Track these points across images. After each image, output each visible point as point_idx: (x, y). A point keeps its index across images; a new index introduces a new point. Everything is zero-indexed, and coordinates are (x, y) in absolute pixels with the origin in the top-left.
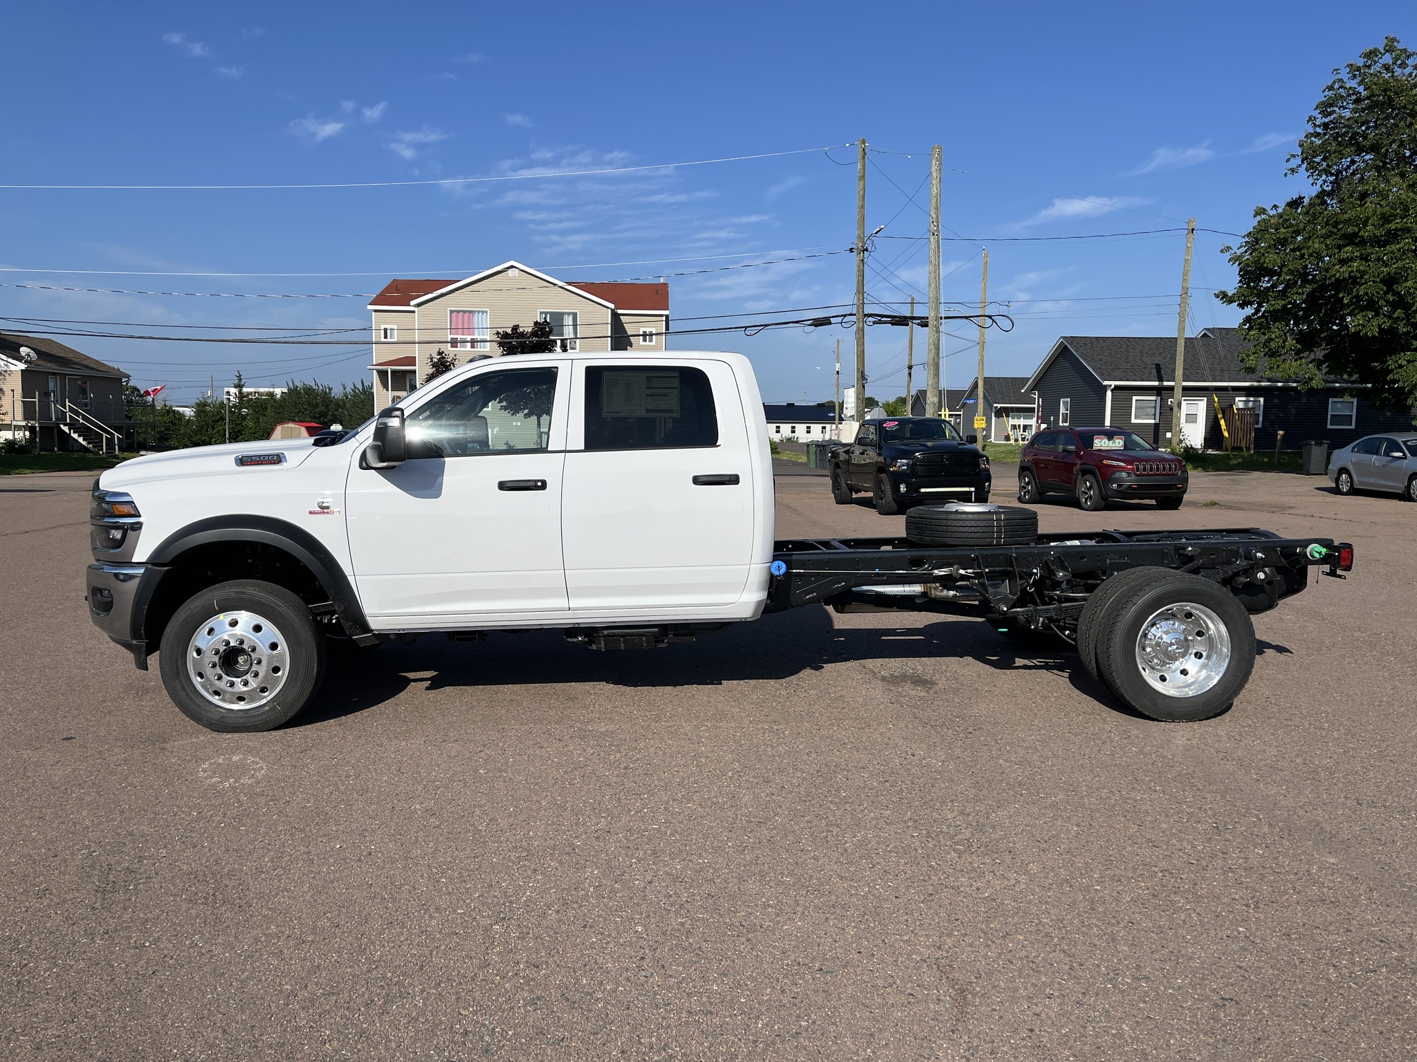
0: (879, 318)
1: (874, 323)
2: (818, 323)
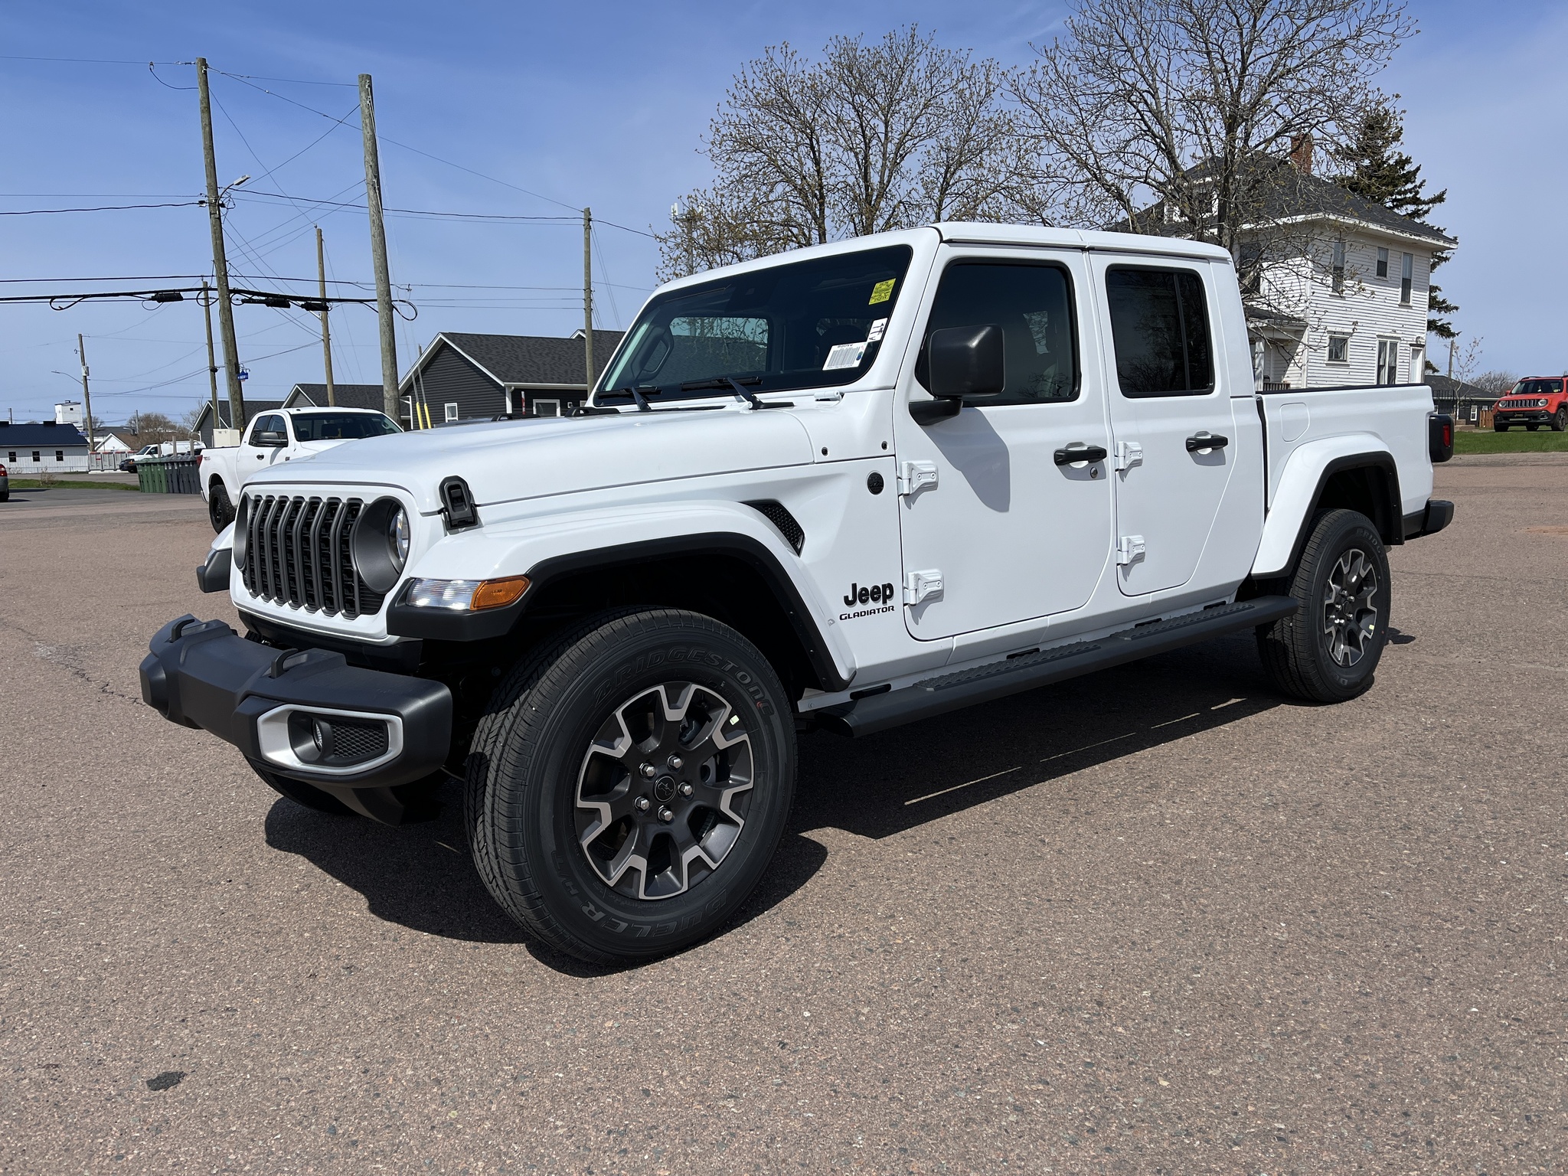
0: (250, 296)
1: (244, 301)
2: (163, 297)
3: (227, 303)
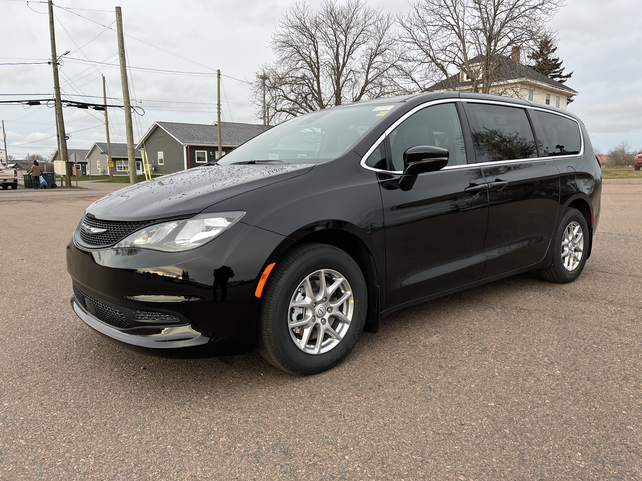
0: (70, 103)
1: (68, 105)
2: (32, 103)
3: (60, 106)
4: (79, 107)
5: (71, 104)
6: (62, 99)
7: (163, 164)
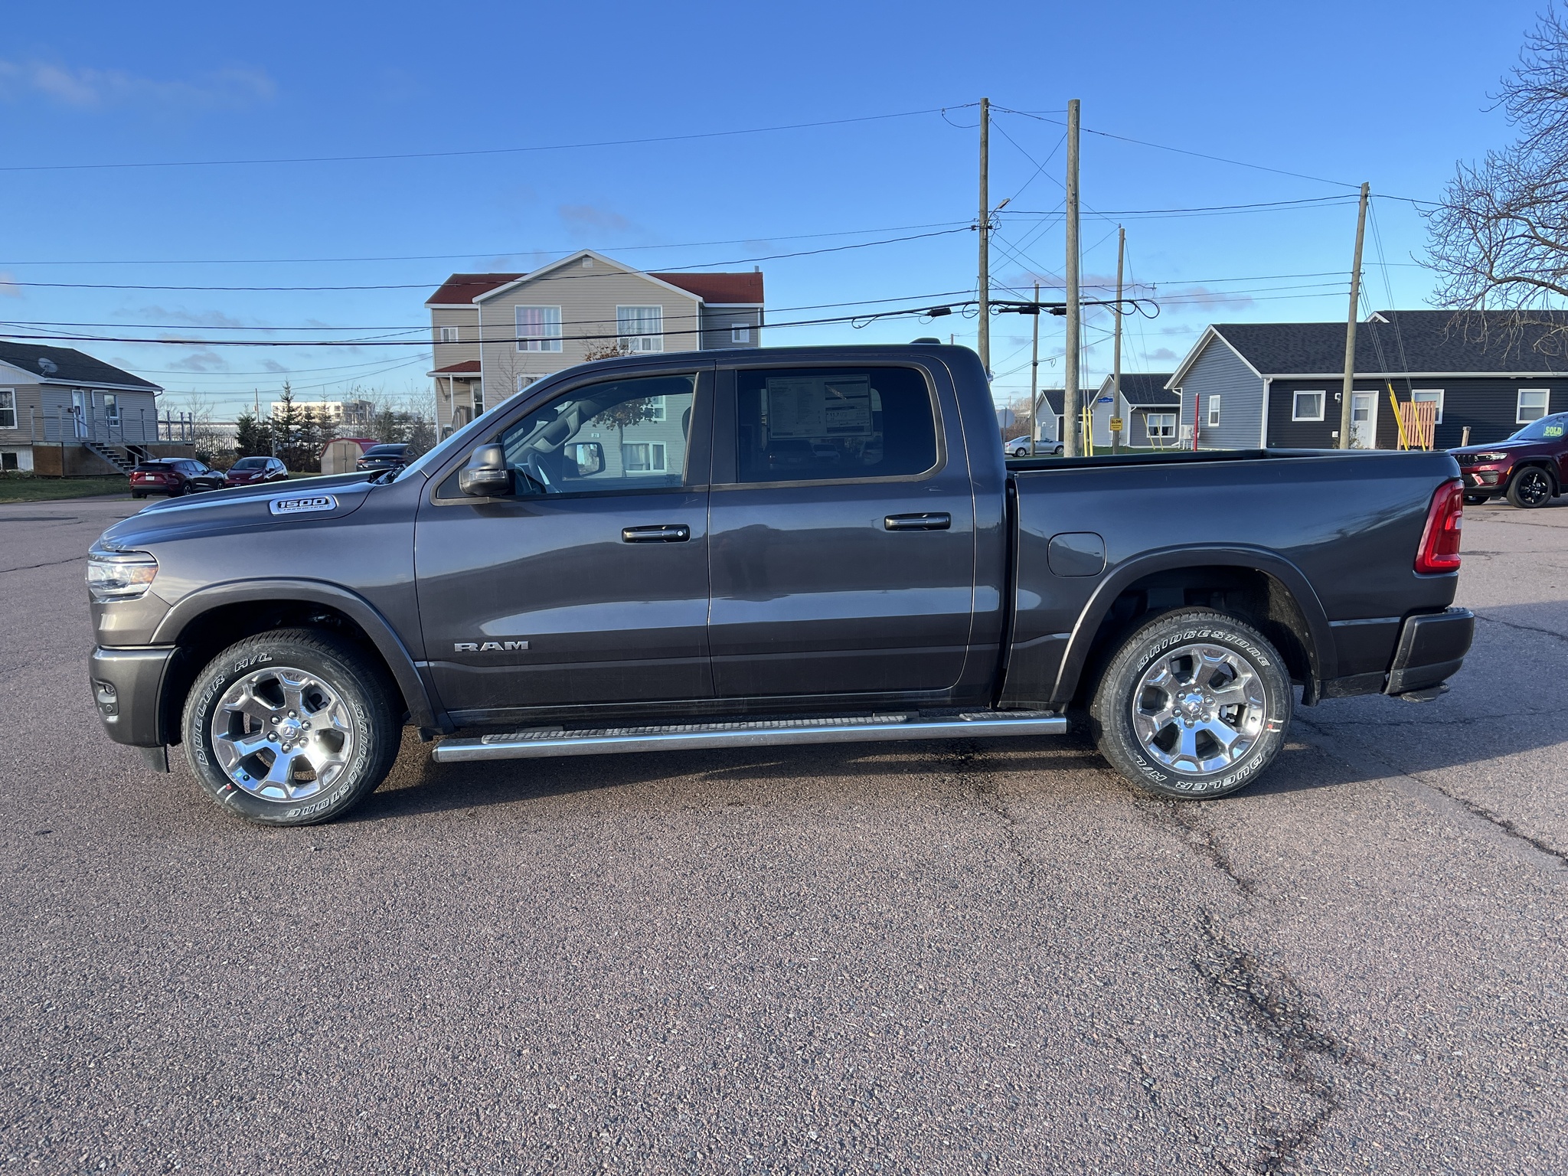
0: (1006, 306)
1: (1001, 311)
2: (937, 312)
3: (985, 314)
4: (1022, 311)
5: (1007, 308)
6: (990, 299)
7: (1217, 425)
